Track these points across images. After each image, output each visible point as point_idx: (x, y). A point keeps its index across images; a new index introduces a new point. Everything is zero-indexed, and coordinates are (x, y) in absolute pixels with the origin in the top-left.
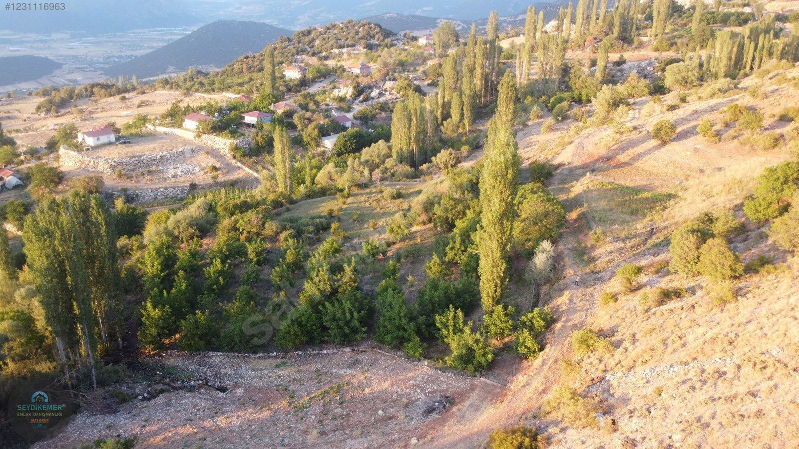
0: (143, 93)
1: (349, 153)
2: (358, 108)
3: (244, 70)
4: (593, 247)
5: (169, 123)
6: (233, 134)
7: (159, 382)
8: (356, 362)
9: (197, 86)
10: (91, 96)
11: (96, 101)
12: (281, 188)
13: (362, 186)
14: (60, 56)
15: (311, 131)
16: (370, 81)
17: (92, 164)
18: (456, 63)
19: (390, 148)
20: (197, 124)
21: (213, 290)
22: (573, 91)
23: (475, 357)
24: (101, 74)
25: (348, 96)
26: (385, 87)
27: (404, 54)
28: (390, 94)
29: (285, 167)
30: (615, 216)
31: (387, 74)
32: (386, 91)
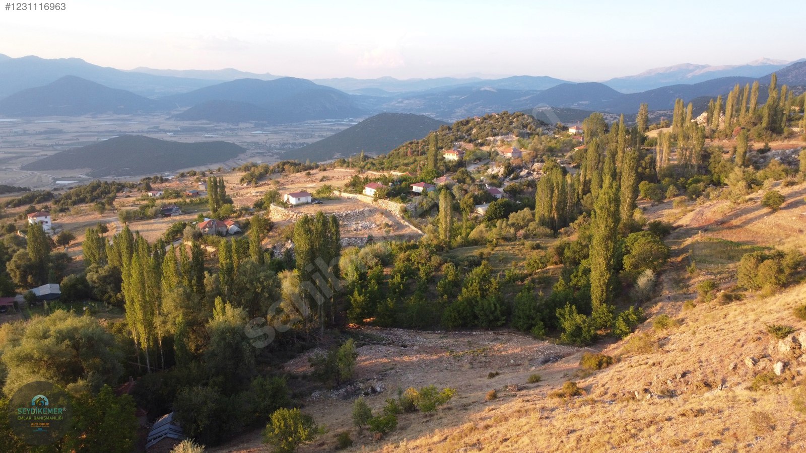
0: (325, 170)
1: (498, 218)
2: (507, 184)
3: (408, 153)
4: (689, 278)
5: (352, 191)
6: (403, 200)
7: (362, 340)
8: (496, 339)
9: (369, 165)
10: (282, 172)
11: (286, 176)
12: (442, 237)
13: (507, 239)
14: (245, 142)
15: (467, 199)
16: (520, 162)
17: (295, 217)
18: (598, 147)
19: (534, 215)
20: (375, 190)
21: (395, 293)
22: (713, 175)
23: (582, 334)
24: (278, 158)
25: (500, 174)
26: (533, 168)
27: (554, 141)
28: (537, 174)
29: (446, 222)
30: (714, 260)
31: (536, 157)
32: (534, 171)
